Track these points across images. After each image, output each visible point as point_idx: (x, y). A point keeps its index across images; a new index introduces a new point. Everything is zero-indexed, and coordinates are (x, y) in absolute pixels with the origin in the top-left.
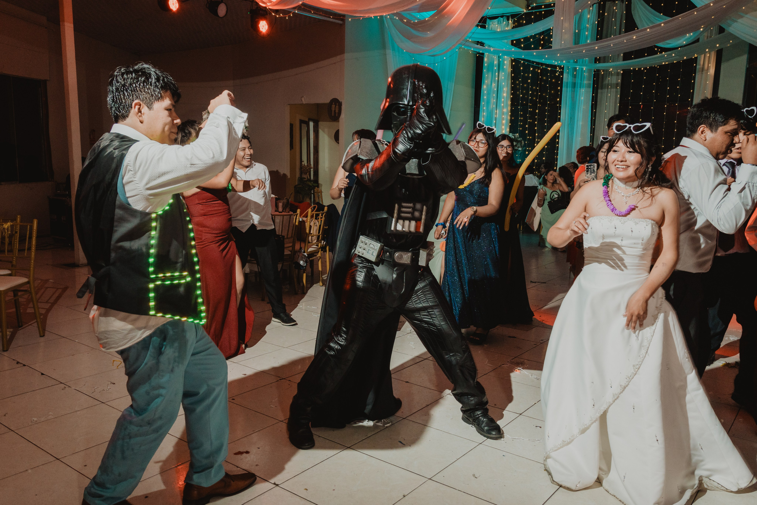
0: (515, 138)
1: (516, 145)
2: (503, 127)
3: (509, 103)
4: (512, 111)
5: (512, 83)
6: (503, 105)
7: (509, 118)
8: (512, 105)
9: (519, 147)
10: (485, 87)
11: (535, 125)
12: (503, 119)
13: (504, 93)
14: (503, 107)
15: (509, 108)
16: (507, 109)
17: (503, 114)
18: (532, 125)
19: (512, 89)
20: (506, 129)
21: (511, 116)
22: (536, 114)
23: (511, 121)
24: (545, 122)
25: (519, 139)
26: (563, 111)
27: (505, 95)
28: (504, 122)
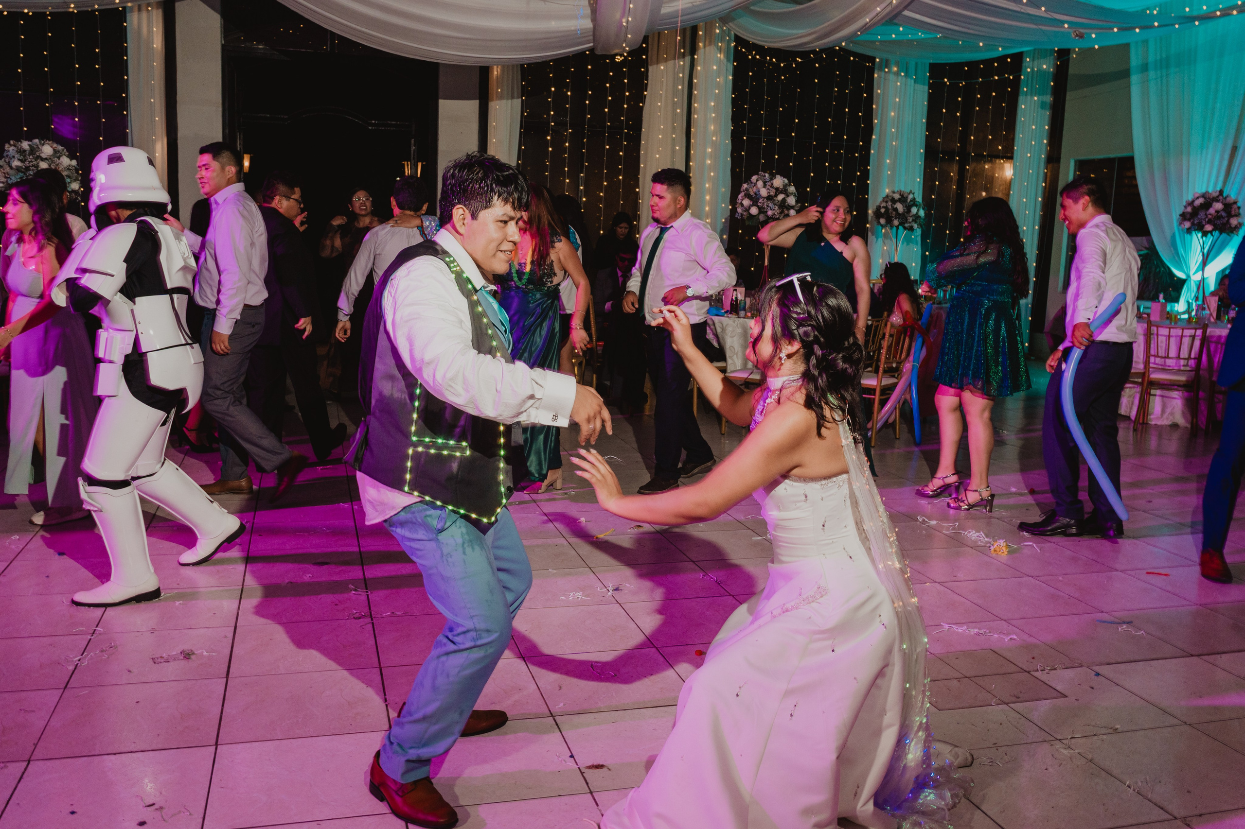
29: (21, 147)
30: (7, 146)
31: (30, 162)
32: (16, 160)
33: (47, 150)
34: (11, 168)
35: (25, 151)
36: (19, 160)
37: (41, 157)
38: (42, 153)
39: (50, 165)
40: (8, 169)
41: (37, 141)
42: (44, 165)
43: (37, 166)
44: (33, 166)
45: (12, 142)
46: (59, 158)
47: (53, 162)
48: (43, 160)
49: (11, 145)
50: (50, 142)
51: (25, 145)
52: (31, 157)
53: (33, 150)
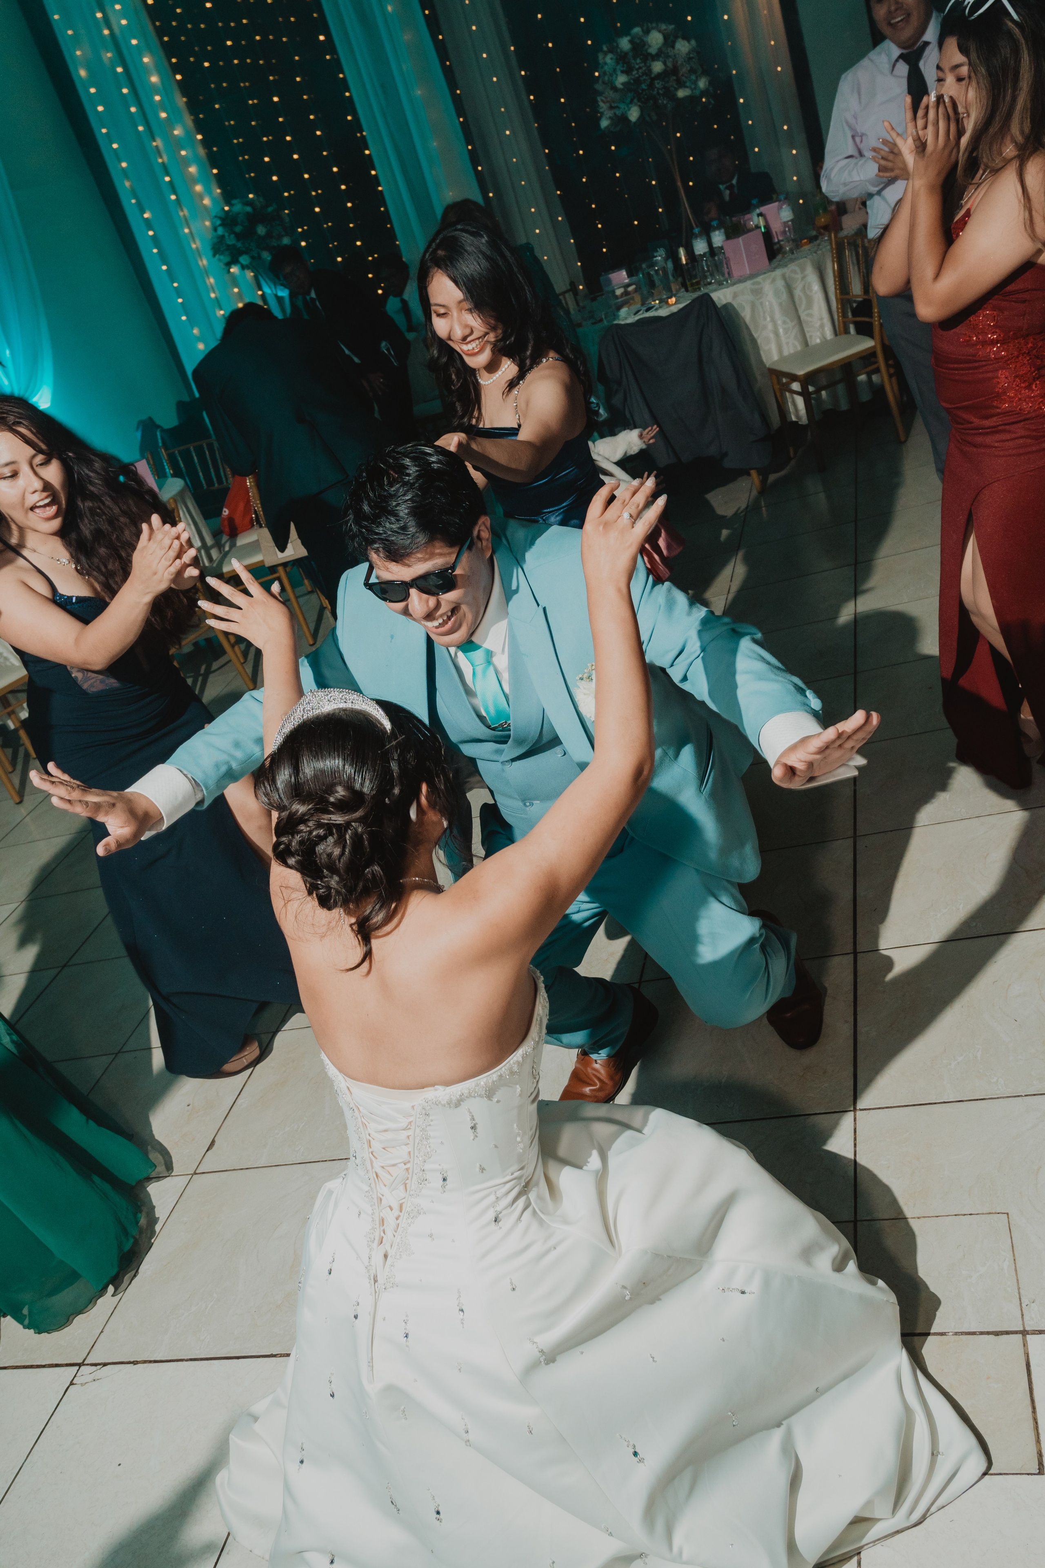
0: (254, 209)
1: (269, 235)
2: (198, 188)
3: (181, 101)
4: (200, 127)
5: (160, 32)
6: (163, 115)
7: (202, 152)
8: (193, 107)
9: (280, 237)
10: (83, 73)
11: (290, 148)
12: (186, 163)
13: (149, 74)
14: (169, 124)
15: (188, 120)
16: (185, 127)
17: (177, 144)
18: (280, 151)
19: (169, 50)
20: (209, 191)
21: (205, 143)
22: (276, 109)
23: (213, 160)
24: (314, 125)
25: (270, 209)
26: (348, 73)
27: (154, 79)
28: (193, 169)
29: (621, 51)
30: (601, 56)
31: (637, 70)
32: (619, 73)
33: (655, 39)
34: (614, 89)
35: (626, 54)
36: (622, 72)
37: (650, 54)
38: (650, 46)
39: (665, 63)
40: (610, 94)
41: (637, 30)
42: (658, 67)
43: (650, 70)
44: (644, 74)
45: (605, 48)
46: (673, 47)
47: (668, 56)
48: (655, 57)
49: (606, 54)
50: (654, 25)
51: (625, 43)
52: (638, 61)
53: (639, 47)
